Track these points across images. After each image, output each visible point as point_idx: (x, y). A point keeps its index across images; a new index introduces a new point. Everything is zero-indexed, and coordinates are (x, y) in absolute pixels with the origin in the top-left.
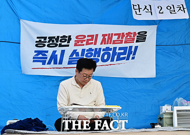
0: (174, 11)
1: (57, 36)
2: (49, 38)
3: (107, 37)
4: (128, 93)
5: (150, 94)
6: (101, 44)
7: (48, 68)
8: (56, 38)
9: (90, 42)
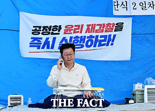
0: (145, 8)
1: (50, 26)
2: (43, 27)
3: (90, 27)
4: (107, 73)
5: (125, 74)
6: (86, 32)
7: (42, 52)
8: (49, 27)
9: (76, 31)
